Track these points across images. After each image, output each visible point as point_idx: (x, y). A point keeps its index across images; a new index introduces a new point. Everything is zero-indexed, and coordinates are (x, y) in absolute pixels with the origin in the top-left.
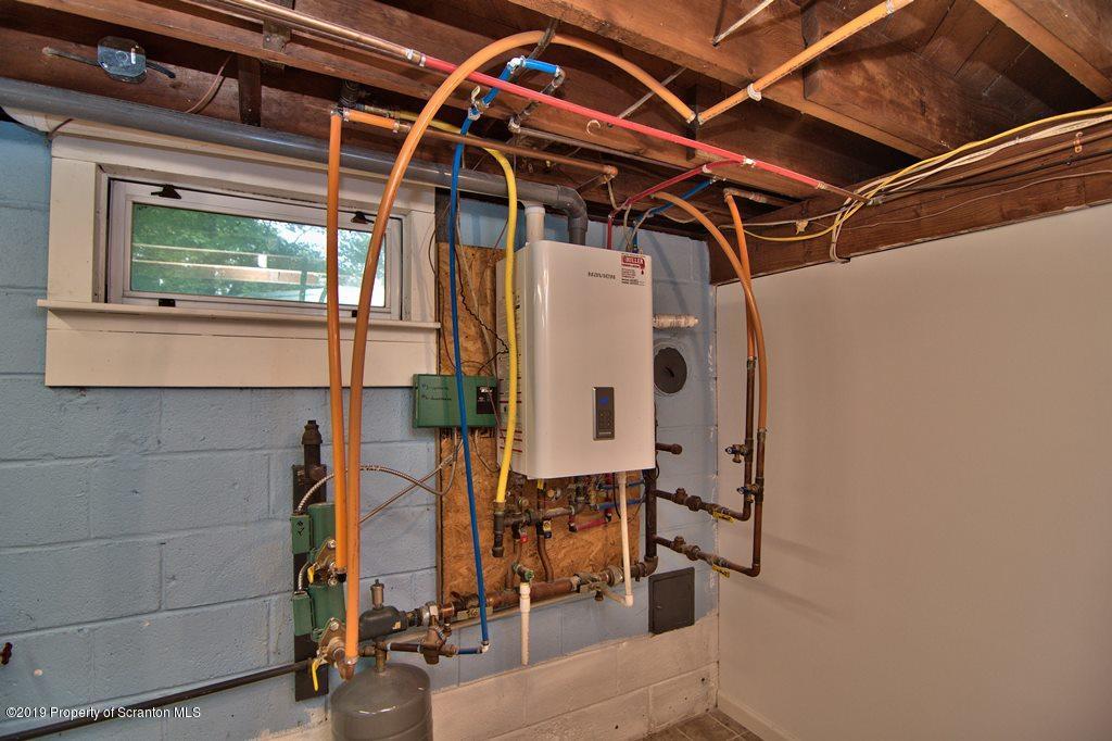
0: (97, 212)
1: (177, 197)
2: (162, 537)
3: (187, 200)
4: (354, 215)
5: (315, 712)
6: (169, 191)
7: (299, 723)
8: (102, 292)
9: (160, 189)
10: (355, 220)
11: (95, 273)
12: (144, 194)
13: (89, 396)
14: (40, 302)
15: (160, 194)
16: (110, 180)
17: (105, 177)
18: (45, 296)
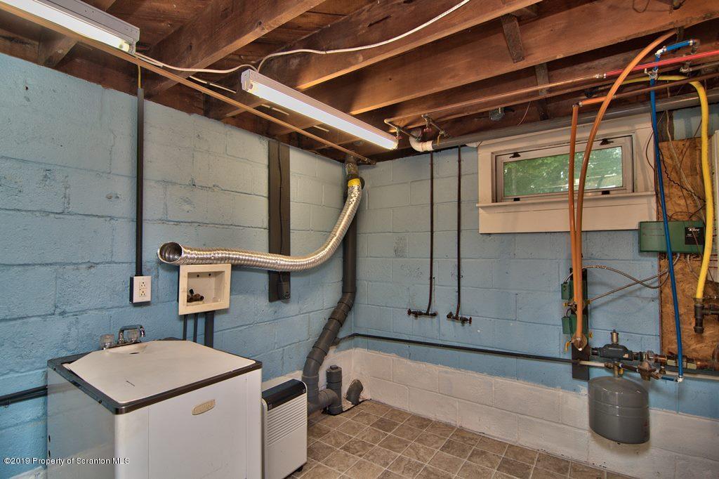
0: (492, 170)
1: (519, 156)
2: (517, 292)
3: (523, 156)
4: (601, 142)
5: (584, 388)
6: (516, 155)
7: (575, 390)
8: (495, 199)
9: (512, 155)
10: (602, 144)
11: (492, 192)
12: (507, 158)
13: (492, 237)
14: (477, 205)
15: (513, 157)
16: (496, 156)
17: (494, 156)
18: (478, 203)
